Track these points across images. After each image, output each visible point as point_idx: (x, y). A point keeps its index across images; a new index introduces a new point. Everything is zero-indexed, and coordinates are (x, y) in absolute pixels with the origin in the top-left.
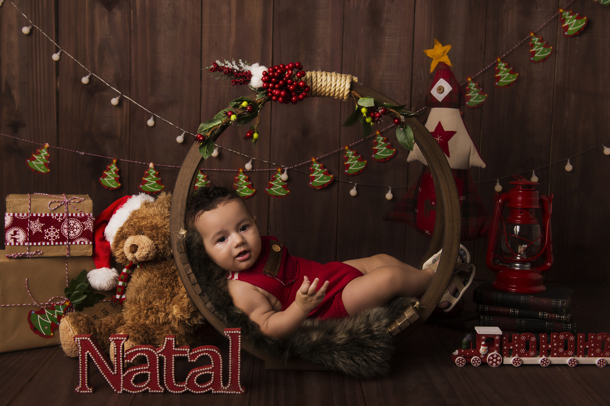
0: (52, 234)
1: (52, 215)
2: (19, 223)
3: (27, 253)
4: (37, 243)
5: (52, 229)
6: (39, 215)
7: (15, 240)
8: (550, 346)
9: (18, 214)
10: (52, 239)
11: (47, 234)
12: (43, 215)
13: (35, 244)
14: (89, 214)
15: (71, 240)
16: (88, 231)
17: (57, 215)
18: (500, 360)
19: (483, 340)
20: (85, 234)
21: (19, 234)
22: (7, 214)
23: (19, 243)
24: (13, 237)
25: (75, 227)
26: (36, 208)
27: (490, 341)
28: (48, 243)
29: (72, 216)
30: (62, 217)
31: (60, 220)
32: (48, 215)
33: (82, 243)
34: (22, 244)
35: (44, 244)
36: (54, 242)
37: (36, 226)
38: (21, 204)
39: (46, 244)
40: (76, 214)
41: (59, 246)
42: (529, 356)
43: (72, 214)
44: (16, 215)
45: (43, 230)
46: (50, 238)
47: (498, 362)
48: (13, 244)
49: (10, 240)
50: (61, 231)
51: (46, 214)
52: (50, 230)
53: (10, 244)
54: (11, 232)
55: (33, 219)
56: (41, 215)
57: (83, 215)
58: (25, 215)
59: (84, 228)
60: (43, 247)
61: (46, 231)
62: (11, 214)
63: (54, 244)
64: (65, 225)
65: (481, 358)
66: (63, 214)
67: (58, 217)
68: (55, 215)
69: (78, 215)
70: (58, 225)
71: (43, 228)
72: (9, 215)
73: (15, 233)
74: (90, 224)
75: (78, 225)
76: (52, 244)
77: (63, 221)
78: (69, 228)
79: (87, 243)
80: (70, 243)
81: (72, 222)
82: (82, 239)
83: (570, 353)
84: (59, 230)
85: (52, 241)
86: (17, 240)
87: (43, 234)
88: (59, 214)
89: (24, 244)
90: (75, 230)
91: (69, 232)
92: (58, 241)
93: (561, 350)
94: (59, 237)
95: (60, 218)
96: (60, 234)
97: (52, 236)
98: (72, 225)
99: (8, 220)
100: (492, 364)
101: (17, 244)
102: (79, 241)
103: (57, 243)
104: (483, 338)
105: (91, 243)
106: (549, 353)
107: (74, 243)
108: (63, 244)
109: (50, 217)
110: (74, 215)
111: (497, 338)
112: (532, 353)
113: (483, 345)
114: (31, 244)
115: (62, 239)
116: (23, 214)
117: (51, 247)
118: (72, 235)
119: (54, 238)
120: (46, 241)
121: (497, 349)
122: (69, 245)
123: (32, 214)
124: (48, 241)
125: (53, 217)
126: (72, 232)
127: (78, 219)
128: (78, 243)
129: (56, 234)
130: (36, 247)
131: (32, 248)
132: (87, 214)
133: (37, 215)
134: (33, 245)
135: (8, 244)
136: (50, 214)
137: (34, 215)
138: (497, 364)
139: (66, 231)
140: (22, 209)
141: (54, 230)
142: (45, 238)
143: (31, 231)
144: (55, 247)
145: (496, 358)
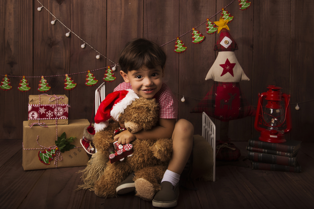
0: (50, 114)
1: (50, 105)
2: (35, 109)
3: (38, 123)
4: (43, 119)
5: (50, 112)
6: (44, 105)
7: (33, 117)
9: (35, 105)
10: (50, 116)
11: (48, 114)
12: (46, 105)
13: (42, 119)
14: (67, 105)
15: (58, 117)
16: (66, 112)
17: (52, 105)
20: (65, 114)
21: (35, 114)
22: (30, 105)
23: (35, 119)
24: (32, 116)
25: (60, 110)
26: (42, 102)
28: (48, 119)
29: (59, 106)
30: (54, 106)
31: (53, 108)
32: (48, 105)
33: (63, 118)
34: (36, 119)
35: (46, 119)
36: (51, 118)
37: (42, 110)
38: (36, 100)
39: (47, 119)
40: (61, 105)
41: (53, 120)
43: (59, 105)
44: (34, 105)
45: (46, 112)
46: (49, 116)
48: (32, 119)
49: (31, 117)
50: (54, 112)
51: (47, 105)
52: (49, 112)
53: (31, 119)
54: (31, 113)
55: (41, 107)
56: (45, 105)
57: (64, 105)
58: (38, 105)
59: (64, 111)
60: (46, 120)
61: (47, 113)
62: (32, 105)
63: (51, 119)
64: (56, 110)
66: (55, 105)
67: (52, 106)
68: (51, 105)
69: (62, 105)
70: (52, 110)
71: (46, 111)
72: (31, 105)
73: (33, 114)
74: (67, 109)
75: (61, 110)
76: (50, 119)
77: (54, 108)
78: (57, 111)
79: (65, 118)
80: (58, 118)
81: (59, 108)
82: (63, 117)
84: (53, 112)
85: (50, 118)
86: (34, 117)
87: (46, 114)
88: (53, 105)
89: (37, 119)
90: (60, 112)
91: (57, 113)
92: (52, 117)
94: (53, 116)
95: (53, 107)
96: (54, 114)
97: (50, 115)
98: (59, 110)
99: (30, 108)
101: (34, 119)
102: (62, 117)
103: (52, 119)
105: (67, 118)
107: (59, 118)
108: (55, 119)
109: (49, 106)
110: (60, 105)
114: (40, 119)
115: (54, 116)
116: (37, 105)
117: (49, 120)
118: (59, 114)
119: (51, 116)
120: (47, 117)
122: (57, 119)
123: (41, 105)
124: (48, 117)
125: (50, 106)
126: (59, 113)
127: (62, 107)
128: (61, 118)
129: (52, 114)
130: (42, 121)
131: (41, 121)
132: (66, 104)
133: (43, 105)
134: (41, 119)
135: (30, 119)
136: (49, 105)
137: (42, 105)
139: (56, 113)
140: (36, 103)
141: (51, 112)
142: (47, 116)
143: (40, 113)
144: (51, 120)
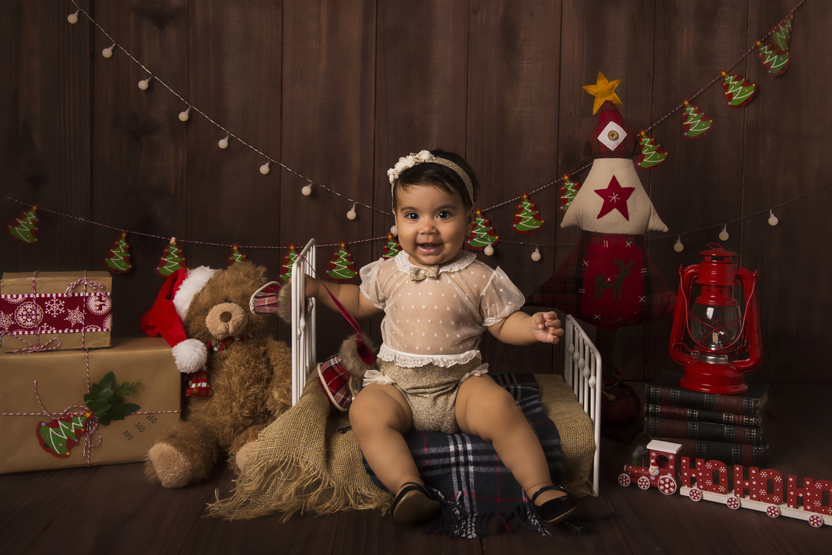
8: (747, 484)
18: (674, 487)
19: (653, 458)
27: (662, 460)
42: (717, 491)
47: (671, 489)
65: (651, 481)
83: (776, 499)
93: (763, 492)
100: (663, 490)
104: (654, 454)
106: (745, 492)
111: (671, 457)
112: (722, 488)
113: (653, 464)
121: (671, 471)
138: (670, 492)
145: (669, 483)
